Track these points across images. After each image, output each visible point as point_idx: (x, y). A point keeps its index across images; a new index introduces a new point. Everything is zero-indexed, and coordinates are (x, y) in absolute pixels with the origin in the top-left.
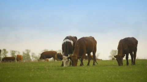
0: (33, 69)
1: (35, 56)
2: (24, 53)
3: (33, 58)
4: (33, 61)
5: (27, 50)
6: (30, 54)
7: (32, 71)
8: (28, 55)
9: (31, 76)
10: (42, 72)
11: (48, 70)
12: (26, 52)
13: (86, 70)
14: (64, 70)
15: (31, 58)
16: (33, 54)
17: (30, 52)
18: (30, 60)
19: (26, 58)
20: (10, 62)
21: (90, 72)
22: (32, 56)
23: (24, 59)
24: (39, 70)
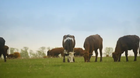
0: (31, 66)
1: (33, 53)
2: (22, 50)
3: (31, 55)
4: (30, 57)
5: (25, 48)
6: (28, 51)
7: (30, 67)
8: (26, 52)
9: (29, 72)
10: (39, 68)
11: (45, 67)
12: (24, 50)
13: (81, 66)
14: (61, 67)
15: (29, 55)
16: (31, 51)
17: (28, 49)
18: (28, 56)
19: (24, 55)
20: (9, 59)
21: (85, 68)
22: (30, 53)
23: (22, 56)
24: (37, 67)
